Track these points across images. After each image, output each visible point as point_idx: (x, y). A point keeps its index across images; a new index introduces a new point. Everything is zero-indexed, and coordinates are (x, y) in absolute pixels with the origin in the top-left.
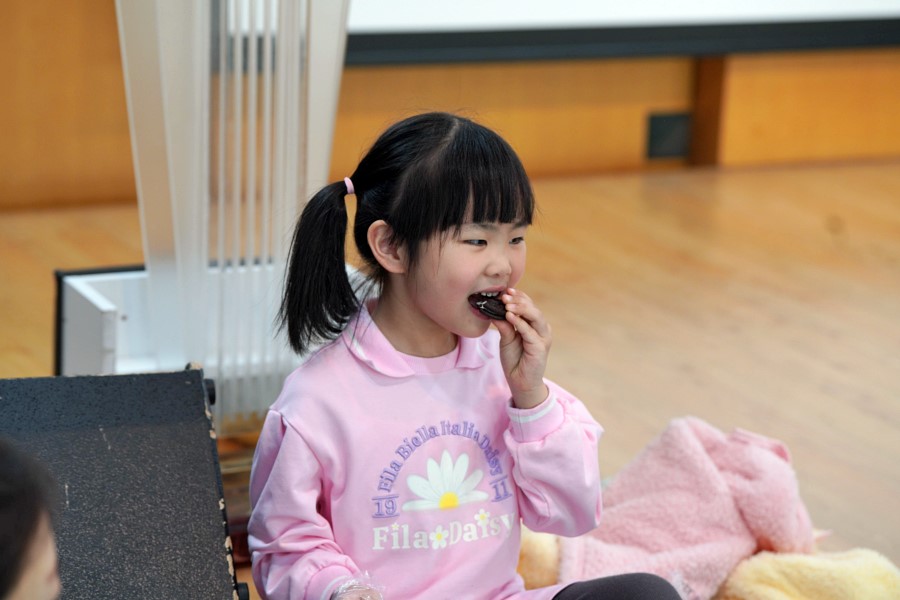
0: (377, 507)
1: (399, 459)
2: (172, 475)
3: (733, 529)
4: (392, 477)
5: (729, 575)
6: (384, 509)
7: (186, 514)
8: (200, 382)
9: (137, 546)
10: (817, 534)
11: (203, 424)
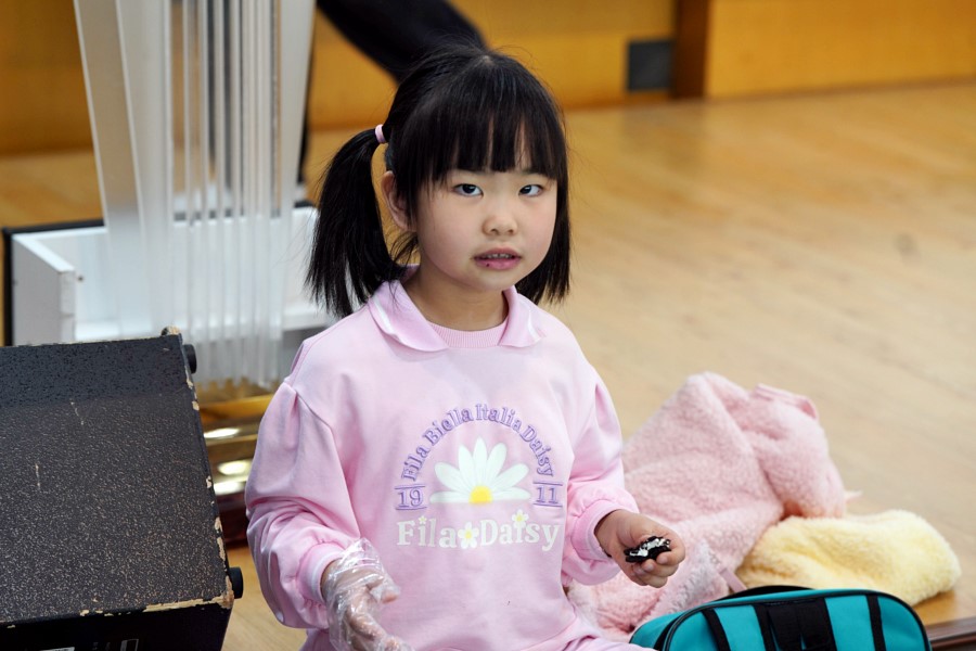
0: (400, 497)
1: (426, 444)
2: (153, 452)
3: (759, 493)
4: (417, 464)
5: (756, 543)
6: (408, 501)
7: (171, 495)
8: (179, 348)
9: (117, 529)
10: (848, 495)
11: (184, 395)
